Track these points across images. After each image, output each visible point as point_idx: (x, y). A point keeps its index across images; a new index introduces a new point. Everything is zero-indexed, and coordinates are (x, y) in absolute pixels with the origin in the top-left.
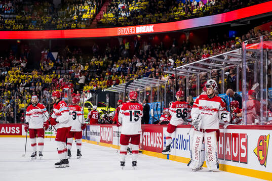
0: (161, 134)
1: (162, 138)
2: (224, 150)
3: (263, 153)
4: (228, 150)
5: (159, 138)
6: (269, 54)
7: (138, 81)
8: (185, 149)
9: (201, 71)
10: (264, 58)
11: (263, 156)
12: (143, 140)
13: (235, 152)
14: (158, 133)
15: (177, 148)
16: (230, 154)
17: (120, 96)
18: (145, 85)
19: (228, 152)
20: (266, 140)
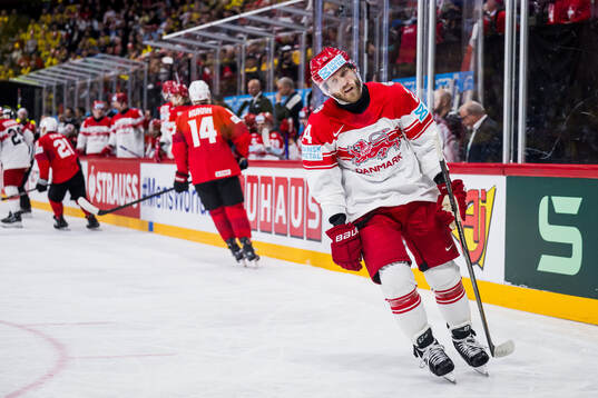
0: (135, 176)
1: (138, 186)
2: (273, 213)
3: (476, 233)
4: (281, 212)
5: (130, 185)
6: (371, 9)
7: (86, 61)
8: (187, 210)
9: (225, 43)
10: (360, 18)
11: (475, 242)
12: (97, 190)
13: (296, 217)
14: (129, 176)
15: (171, 208)
16: (284, 222)
17: (45, 94)
18: (100, 70)
19: (280, 218)
20: (484, 201)
